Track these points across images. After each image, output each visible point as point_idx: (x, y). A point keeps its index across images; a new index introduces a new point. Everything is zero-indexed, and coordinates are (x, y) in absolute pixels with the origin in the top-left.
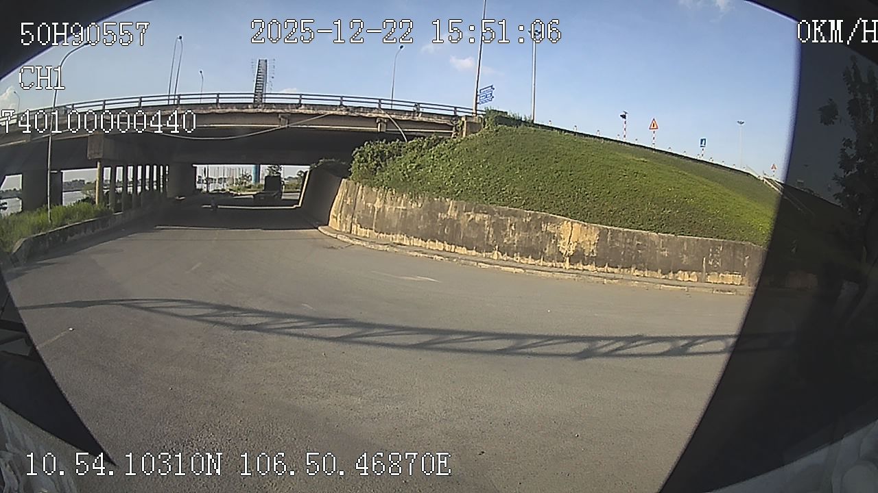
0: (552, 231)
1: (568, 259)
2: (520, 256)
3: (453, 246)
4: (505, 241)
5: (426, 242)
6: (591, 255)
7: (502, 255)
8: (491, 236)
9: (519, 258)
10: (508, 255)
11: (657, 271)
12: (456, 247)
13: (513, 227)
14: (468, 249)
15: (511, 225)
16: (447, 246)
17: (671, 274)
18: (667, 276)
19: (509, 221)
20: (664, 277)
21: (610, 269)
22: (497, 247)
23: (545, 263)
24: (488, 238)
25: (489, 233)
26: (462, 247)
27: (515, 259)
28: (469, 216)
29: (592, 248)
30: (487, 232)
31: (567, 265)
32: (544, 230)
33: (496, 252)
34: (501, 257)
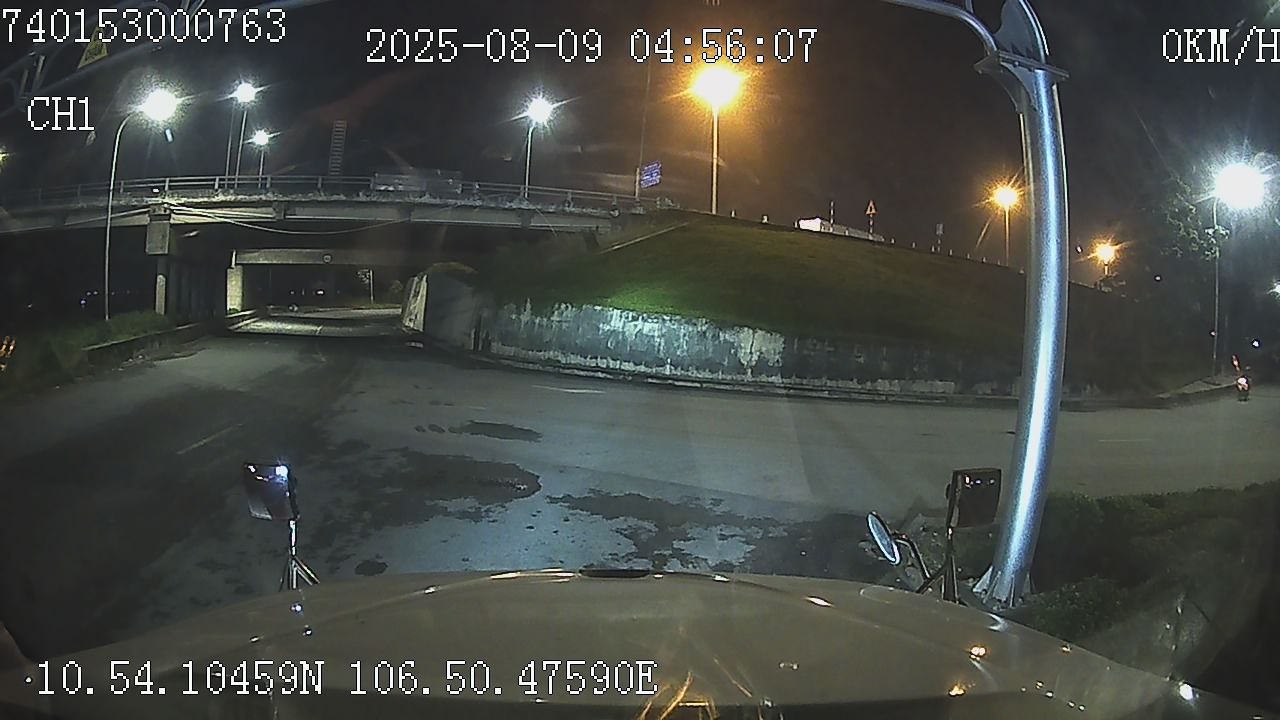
0: (732, 340)
1: (750, 371)
2: (697, 369)
3: (618, 362)
4: (678, 353)
5: (585, 358)
6: (776, 365)
7: (676, 369)
8: (662, 348)
9: (695, 372)
10: (682, 369)
11: (852, 380)
12: (621, 364)
13: (687, 338)
14: (636, 364)
15: (685, 335)
16: (611, 362)
17: (869, 383)
18: (864, 386)
19: (682, 330)
20: (860, 387)
21: (798, 380)
22: (669, 361)
23: (724, 376)
24: (659, 350)
25: (660, 345)
26: (629, 362)
27: (690, 374)
28: (636, 326)
29: (777, 357)
30: (657, 344)
31: (749, 377)
32: (722, 339)
33: (668, 366)
34: (674, 372)
